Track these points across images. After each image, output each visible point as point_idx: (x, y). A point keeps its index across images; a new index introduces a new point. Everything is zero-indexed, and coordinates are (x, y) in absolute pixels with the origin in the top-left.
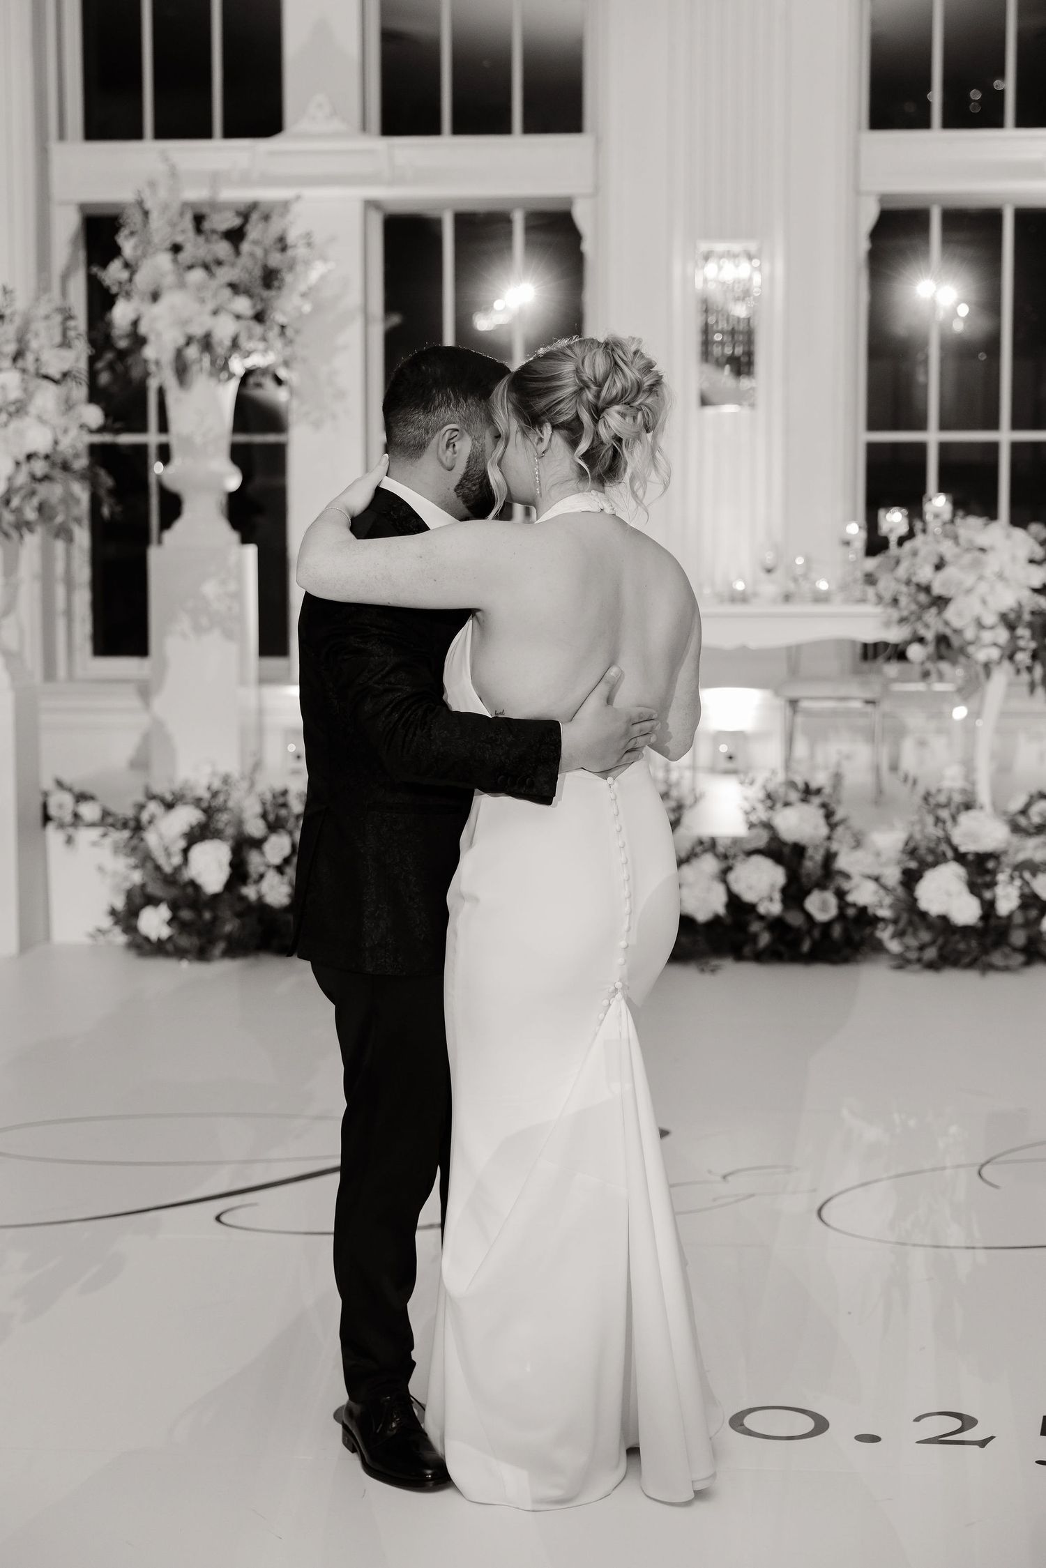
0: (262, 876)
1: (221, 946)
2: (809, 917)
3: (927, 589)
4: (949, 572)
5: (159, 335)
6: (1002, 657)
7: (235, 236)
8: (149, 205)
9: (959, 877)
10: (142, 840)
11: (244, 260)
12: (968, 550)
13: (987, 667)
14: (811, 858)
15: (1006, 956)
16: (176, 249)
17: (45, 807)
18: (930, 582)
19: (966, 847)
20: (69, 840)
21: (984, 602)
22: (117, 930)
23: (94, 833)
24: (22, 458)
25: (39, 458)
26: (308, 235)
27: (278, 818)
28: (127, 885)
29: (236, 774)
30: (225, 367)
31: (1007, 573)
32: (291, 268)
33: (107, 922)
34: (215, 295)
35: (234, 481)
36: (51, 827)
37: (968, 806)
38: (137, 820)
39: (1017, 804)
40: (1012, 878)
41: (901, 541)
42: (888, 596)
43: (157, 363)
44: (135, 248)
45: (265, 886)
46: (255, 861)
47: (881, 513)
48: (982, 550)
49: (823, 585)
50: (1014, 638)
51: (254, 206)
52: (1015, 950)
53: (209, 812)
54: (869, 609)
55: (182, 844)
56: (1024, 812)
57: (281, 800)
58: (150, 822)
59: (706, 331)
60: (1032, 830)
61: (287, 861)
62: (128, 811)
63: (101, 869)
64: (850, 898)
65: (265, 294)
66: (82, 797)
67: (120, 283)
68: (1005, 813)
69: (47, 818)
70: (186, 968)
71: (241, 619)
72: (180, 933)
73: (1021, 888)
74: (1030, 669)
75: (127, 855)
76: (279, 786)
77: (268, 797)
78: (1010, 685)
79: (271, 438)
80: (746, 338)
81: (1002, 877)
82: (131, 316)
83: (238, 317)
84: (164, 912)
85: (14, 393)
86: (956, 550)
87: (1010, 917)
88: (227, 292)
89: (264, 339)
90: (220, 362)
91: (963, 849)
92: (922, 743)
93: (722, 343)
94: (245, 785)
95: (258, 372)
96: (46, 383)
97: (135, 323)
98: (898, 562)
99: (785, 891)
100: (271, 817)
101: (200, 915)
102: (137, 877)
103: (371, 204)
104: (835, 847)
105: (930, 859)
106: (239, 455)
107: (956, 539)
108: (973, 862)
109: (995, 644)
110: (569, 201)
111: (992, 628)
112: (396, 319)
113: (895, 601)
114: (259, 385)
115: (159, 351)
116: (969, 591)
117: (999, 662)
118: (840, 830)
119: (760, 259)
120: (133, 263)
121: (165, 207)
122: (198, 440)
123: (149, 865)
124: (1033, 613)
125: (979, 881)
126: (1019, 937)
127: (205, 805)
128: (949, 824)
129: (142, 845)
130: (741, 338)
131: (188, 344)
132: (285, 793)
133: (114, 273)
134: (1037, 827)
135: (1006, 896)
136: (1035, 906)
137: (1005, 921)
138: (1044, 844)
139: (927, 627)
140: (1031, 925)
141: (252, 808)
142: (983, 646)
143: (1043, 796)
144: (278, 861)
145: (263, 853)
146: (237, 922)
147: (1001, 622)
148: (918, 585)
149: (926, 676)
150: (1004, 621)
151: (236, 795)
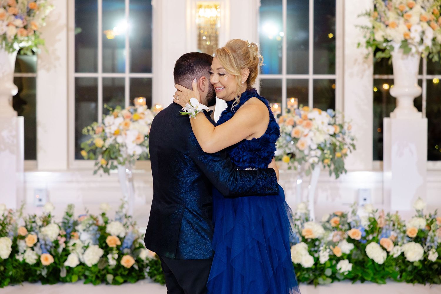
0: (25, 251)
1: (8, 280)
4: (299, 128)
6: (319, 161)
9: (305, 248)
11: (20, 5)
12: (305, 120)
13: (313, 166)
15: (324, 280)
18: (291, 132)
19: (308, 236)
21: (312, 140)
27: (31, 228)
29: (14, 211)
30: (12, 46)
31: (320, 129)
32: (38, 9)
34: (8, 19)
35: (15, 91)
37: (307, 220)
39: (325, 219)
40: (326, 248)
45: (26, 255)
46: (22, 245)
48: (311, 120)
50: (323, 154)
52: (327, 277)
53: (3, 225)
56: (328, 222)
57: (33, 220)
59: (200, 36)
60: (331, 228)
61: (35, 245)
65: (28, 18)
68: (321, 222)
71: (18, 145)
73: (329, 252)
74: (329, 166)
76: (32, 214)
77: (28, 218)
78: (321, 170)
79: (30, 75)
80: (215, 38)
81: (321, 248)
83: (17, 27)
86: (300, 119)
87: (325, 264)
88: (13, 17)
89: (27, 36)
90: (10, 45)
91: (306, 237)
93: (206, 40)
94: (18, 214)
95: (25, 49)
100: (29, 227)
106: (17, 81)
107: (300, 115)
108: (310, 242)
109: (316, 156)
111: (315, 150)
112: (79, 30)
114: (25, 54)
116: (306, 136)
117: (318, 163)
119: (220, 8)
124: (330, 144)
125: (313, 249)
126: (329, 272)
128: (300, 227)
130: (213, 37)
134: (333, 228)
135: (324, 256)
136: (335, 259)
137: (323, 266)
138: (336, 235)
139: (290, 149)
140: (333, 267)
141: (21, 223)
142: (312, 157)
143: (335, 215)
144: (31, 245)
145: (25, 242)
146: (14, 271)
147: (318, 148)
148: (286, 133)
149: (290, 168)
150: (320, 147)
151: (14, 218)
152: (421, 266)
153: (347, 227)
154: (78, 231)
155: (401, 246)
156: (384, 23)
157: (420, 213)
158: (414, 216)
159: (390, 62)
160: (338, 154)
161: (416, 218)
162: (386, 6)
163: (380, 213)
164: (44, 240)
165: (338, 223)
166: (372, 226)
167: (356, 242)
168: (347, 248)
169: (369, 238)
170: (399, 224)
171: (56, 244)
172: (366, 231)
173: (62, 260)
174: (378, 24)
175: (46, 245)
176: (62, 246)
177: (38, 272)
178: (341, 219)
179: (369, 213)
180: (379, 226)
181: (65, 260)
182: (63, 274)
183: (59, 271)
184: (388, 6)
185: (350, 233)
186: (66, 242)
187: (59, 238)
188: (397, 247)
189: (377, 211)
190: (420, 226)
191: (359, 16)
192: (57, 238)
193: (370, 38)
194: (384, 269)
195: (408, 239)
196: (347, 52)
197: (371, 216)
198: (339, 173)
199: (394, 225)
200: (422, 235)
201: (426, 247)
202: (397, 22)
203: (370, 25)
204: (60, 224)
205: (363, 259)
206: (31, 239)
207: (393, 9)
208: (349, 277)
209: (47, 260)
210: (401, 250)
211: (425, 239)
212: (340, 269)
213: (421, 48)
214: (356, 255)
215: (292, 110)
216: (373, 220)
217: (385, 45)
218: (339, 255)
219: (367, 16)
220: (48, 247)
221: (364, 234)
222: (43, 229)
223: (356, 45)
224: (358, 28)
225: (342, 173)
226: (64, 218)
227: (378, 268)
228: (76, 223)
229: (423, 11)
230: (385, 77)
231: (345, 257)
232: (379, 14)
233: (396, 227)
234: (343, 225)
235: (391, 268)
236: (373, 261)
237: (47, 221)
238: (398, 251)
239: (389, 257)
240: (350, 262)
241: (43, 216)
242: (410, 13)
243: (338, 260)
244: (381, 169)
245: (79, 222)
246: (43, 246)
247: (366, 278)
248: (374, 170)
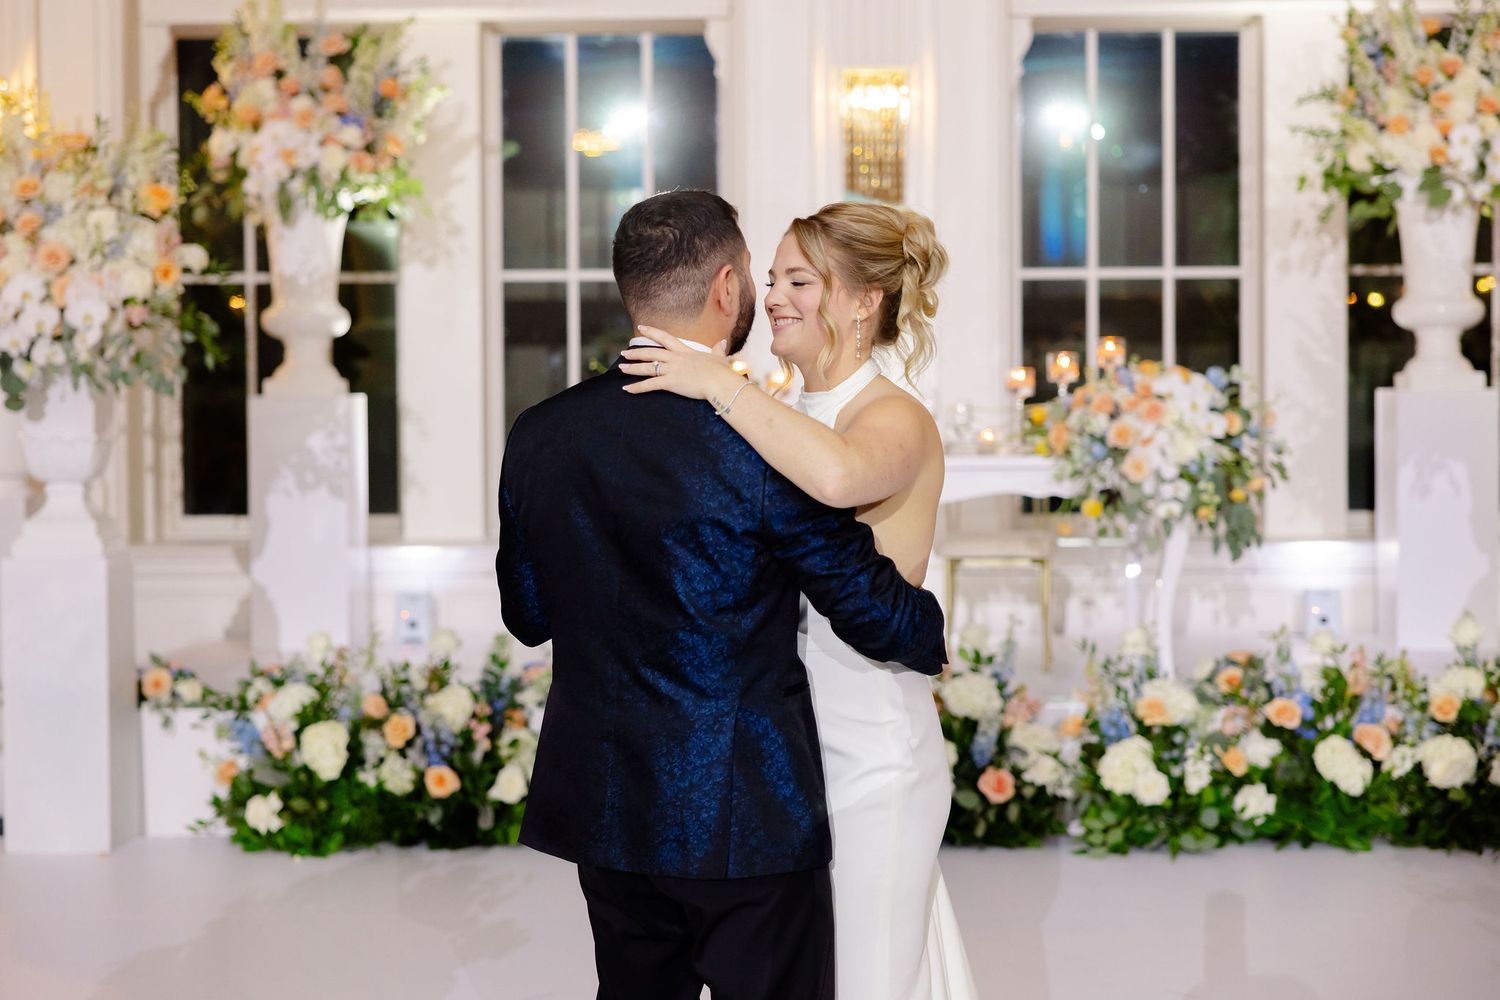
0: (381, 760)
1: (338, 837)
2: (983, 798)
3: (1102, 440)
4: (1128, 420)
5: (260, 168)
6: (1183, 512)
7: (342, 61)
8: (249, 26)
9: (1145, 752)
10: (248, 720)
11: (353, 87)
12: (1144, 398)
13: (1167, 524)
14: (985, 733)
15: (1198, 838)
16: (279, 74)
17: (140, 685)
18: (1106, 432)
19: (1151, 720)
20: (167, 723)
22: (222, 822)
23: (195, 715)
24: (118, 304)
25: (136, 303)
26: (423, 60)
27: (399, 696)
28: (233, 772)
29: (353, 651)
30: (334, 202)
31: (1187, 422)
32: (405, 95)
33: (208, 813)
34: (322, 125)
35: (342, 325)
36: (146, 708)
37: (1152, 675)
38: (243, 699)
39: (1203, 671)
40: (1202, 752)
41: (1071, 388)
42: (1060, 449)
43: (259, 198)
44: (234, 73)
45: (385, 771)
46: (372, 742)
47: (1050, 358)
48: (1160, 397)
49: (988, 436)
50: (1196, 492)
51: (364, 28)
52: (1206, 830)
53: (322, 689)
54: (1039, 461)
55: (294, 725)
56: (1210, 680)
57: (402, 676)
58: (257, 702)
59: (852, 162)
60: (1219, 699)
61: (410, 743)
62: (234, 691)
63: (202, 754)
64: (1027, 777)
65: (377, 123)
66: (181, 675)
67: (217, 111)
68: (1190, 681)
69: (142, 698)
70: (301, 865)
71: (351, 473)
72: (293, 824)
73: (1211, 763)
74: (1213, 525)
75: (232, 739)
76: (399, 658)
77: (388, 671)
78: (1192, 539)
79: (378, 278)
80: (895, 169)
81: (1190, 752)
82: (230, 147)
83: (347, 148)
84: (274, 802)
85: (110, 233)
86: (1132, 397)
87: (1200, 795)
88: (335, 121)
89: (375, 171)
90: (328, 197)
91: (1148, 722)
92: (1088, 603)
93: (869, 176)
94: (363, 660)
95: (369, 206)
96: (144, 222)
97: (234, 155)
98: (1069, 411)
99: (957, 770)
100: (392, 695)
101: (313, 803)
102: (243, 763)
103: (488, 27)
104: (1009, 720)
105: (1112, 732)
106: (348, 297)
107: (1131, 385)
108: (1158, 735)
109: (1176, 499)
110: (702, 23)
111: (1172, 481)
112: (513, 149)
113: (1068, 453)
114: (369, 221)
115: (260, 185)
116: (1147, 442)
117: (1180, 518)
118: (1014, 702)
119: (908, 85)
120: (230, 90)
121: (266, 30)
122: (303, 281)
123: (257, 749)
124: (1216, 465)
125: (1166, 755)
126: (1210, 817)
127: (317, 682)
128: (1131, 694)
129: (248, 727)
130: (889, 169)
131: (293, 176)
132: (406, 666)
133: (209, 102)
134: (1225, 697)
135: (1195, 773)
136: (1227, 782)
137: (1195, 800)
138: (1234, 715)
139: (1103, 480)
140: (1223, 803)
141: (370, 685)
142: (1163, 501)
143: (1231, 662)
144: (400, 743)
145: (383, 735)
146: (356, 812)
147: (1182, 476)
148: (1092, 436)
149: (1103, 533)
150: (1185, 474)
151: (353, 671)
152: (1469, 802)
153: (1262, 693)
154: (521, 707)
155: (1413, 745)
156: (1373, 119)
157: (1469, 654)
158: (1450, 661)
159: (1390, 231)
160: (1238, 494)
161: (1455, 669)
162: (1380, 72)
163: (1353, 654)
164: (434, 728)
165: (1236, 683)
166: (1331, 692)
167: (1286, 736)
168: (1262, 751)
169: (1324, 724)
170: (1408, 686)
171: (467, 739)
172: (1314, 703)
173: (483, 784)
174: (1356, 123)
175: (438, 742)
176: (483, 746)
177: (420, 815)
178: (1246, 673)
179: (1325, 655)
180: (1351, 691)
181: (491, 784)
182: (486, 822)
183: (474, 813)
184: (1386, 71)
185: (1271, 711)
186: (493, 736)
187: (474, 724)
188: (1403, 750)
189: (1344, 648)
190: (1467, 690)
191: (1301, 101)
192: (468, 726)
193: (1334, 164)
194: (1365, 810)
195: (1434, 727)
196: (1272, 200)
197: (1330, 662)
198: (1241, 544)
199: (1394, 688)
200: (1474, 717)
201: (1483, 750)
202: (1410, 115)
203: (1334, 126)
204: (477, 688)
205: (1307, 781)
206: (400, 727)
207: (1398, 79)
208: (1267, 831)
209: (443, 783)
210: (1413, 756)
211: (1483, 726)
212: (1243, 810)
213: (1481, 191)
214: (1288, 770)
215: (1110, 370)
216: (1334, 675)
217: (1376, 181)
218: (1239, 770)
219: (1324, 101)
220: (445, 749)
221: (1310, 713)
222: (430, 700)
223: (1295, 184)
224: (1300, 135)
225: (1248, 545)
226: (487, 671)
227: (1347, 807)
228: (517, 686)
229: (1485, 84)
230: (1383, 271)
231: (1256, 777)
232: (1358, 95)
233: (1400, 693)
234: (1252, 689)
235: (1385, 807)
236: (1334, 787)
237: (439, 678)
238: (1404, 759)
239: (1380, 779)
240: (1270, 791)
241: (431, 666)
242: (1449, 89)
243: (1238, 783)
244: (1371, 535)
245: (525, 681)
246: (431, 747)
247: (1315, 834)
248: (1352, 536)
